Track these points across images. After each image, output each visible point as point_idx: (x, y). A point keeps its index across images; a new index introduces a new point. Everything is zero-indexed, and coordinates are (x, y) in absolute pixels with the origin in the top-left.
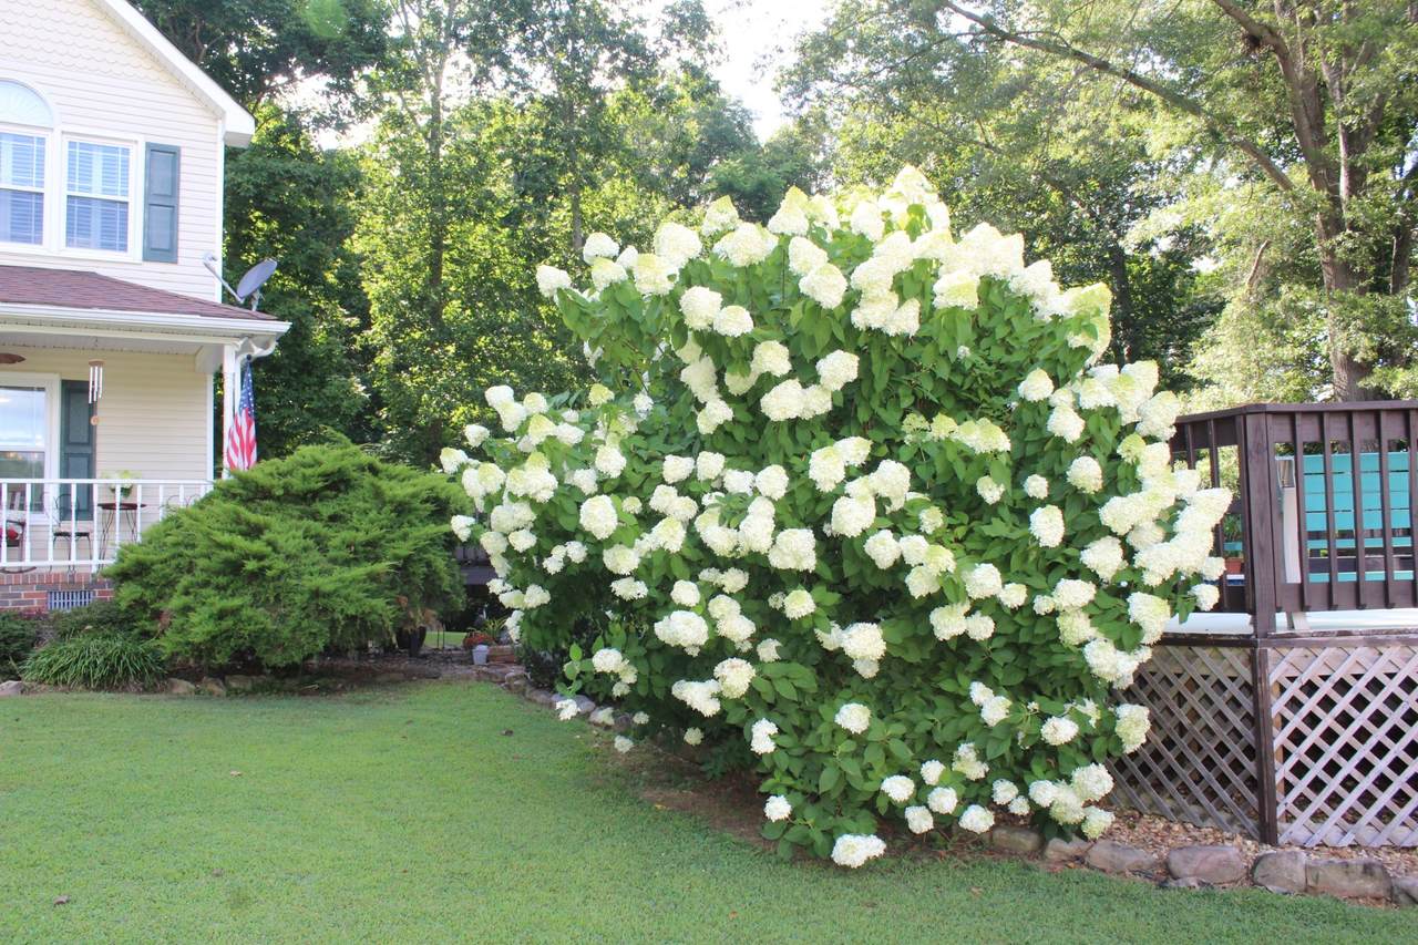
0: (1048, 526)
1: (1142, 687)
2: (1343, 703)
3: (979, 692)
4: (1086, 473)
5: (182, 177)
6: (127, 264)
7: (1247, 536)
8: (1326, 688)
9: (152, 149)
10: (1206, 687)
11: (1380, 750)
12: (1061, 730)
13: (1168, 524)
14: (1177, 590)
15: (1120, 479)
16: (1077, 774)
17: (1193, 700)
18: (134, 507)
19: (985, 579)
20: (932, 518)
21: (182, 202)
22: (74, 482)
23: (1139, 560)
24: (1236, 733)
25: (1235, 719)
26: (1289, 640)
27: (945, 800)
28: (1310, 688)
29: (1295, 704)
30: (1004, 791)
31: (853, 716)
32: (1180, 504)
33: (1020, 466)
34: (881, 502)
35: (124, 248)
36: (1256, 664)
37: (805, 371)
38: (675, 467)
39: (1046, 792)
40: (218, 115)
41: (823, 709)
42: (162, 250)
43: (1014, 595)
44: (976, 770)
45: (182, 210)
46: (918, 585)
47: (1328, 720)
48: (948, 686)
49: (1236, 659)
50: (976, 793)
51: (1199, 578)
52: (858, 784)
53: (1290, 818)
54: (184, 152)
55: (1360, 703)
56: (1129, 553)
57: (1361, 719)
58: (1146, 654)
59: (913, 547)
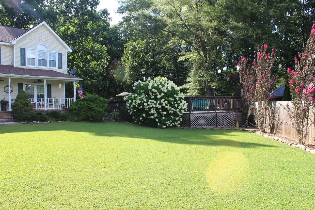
0: (176, 105)
1: (182, 116)
2: (195, 118)
3: (172, 116)
4: (179, 102)
5: (63, 57)
6: (56, 69)
7: (189, 106)
8: (194, 117)
9: (59, 53)
10: (186, 117)
11: (198, 121)
12: (177, 119)
13: (184, 105)
14: (184, 110)
15: (181, 102)
16: (178, 122)
17: (185, 118)
18: (58, 101)
19: (173, 109)
20: (169, 105)
21: (63, 60)
22: (49, 98)
23: (182, 108)
24: (188, 120)
25: (188, 119)
26: (192, 113)
27: (170, 123)
28: (193, 117)
29: (192, 118)
30: (173, 123)
31: (164, 118)
32: (185, 104)
33: (174, 101)
34: (165, 104)
35: (56, 67)
36: (190, 115)
37: (160, 94)
38: (150, 101)
39: (176, 123)
40: (67, 49)
41: (161, 118)
42: (60, 67)
43: (174, 110)
44: (171, 122)
45: (63, 62)
46: (168, 109)
47: (194, 119)
48: (169, 116)
49: (188, 115)
50: (171, 123)
51: (186, 109)
52: (164, 122)
53: (192, 126)
54: (63, 54)
55: (196, 118)
56: (181, 107)
57: (196, 119)
58: (182, 114)
59: (168, 107)
